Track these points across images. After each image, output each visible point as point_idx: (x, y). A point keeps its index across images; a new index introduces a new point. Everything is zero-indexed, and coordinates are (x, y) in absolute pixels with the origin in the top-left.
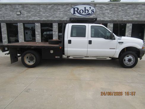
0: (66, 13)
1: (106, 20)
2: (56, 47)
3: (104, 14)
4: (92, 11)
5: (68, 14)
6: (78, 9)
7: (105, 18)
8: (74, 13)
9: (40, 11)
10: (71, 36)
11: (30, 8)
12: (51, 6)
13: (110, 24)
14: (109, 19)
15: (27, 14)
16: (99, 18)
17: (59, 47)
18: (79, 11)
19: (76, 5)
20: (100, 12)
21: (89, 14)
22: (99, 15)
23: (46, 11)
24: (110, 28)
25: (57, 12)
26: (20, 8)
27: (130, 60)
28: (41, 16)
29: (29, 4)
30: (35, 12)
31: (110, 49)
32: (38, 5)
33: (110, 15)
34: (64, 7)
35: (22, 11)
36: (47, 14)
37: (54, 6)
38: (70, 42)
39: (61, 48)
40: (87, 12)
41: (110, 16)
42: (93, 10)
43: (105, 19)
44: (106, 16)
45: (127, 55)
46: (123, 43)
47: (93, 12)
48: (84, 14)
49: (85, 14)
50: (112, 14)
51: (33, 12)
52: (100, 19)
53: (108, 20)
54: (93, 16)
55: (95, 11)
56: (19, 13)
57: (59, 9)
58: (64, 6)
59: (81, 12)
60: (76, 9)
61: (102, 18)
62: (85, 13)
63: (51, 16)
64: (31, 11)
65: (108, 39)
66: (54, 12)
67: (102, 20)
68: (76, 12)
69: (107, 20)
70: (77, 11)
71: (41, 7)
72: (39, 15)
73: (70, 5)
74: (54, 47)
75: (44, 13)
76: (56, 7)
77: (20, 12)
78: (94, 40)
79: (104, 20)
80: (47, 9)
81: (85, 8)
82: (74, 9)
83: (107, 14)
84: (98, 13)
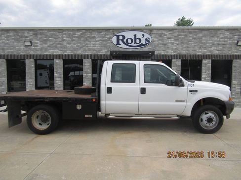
0: (105, 43)
1: (168, 54)
2: (87, 99)
3: (165, 45)
4: (146, 40)
5: (108, 44)
6: (124, 37)
7: (168, 50)
8: (118, 43)
9: (63, 40)
10: (111, 82)
11: (47, 36)
12: (81, 32)
13: (175, 60)
14: (174, 52)
15: (41, 45)
16: (158, 50)
17: (92, 99)
18: (125, 40)
19: (120, 31)
21: (142, 45)
22: (157, 46)
23: (73, 40)
24: (177, 66)
25: (90, 42)
26: (31, 36)
27: (210, 120)
28: (65, 48)
29: (46, 30)
30: (56, 41)
31: (176, 101)
32: (61, 31)
35: (34, 41)
36: (74, 44)
37: (85, 32)
38: (109, 90)
39: (94, 100)
40: (138, 41)
41: (175, 47)
44: (168, 48)
45: (205, 111)
46: (196, 91)
47: (149, 41)
48: (133, 44)
49: (136, 45)
50: (177, 44)
51: (50, 42)
52: (160, 52)
53: (173, 54)
54: (148, 47)
55: (150, 40)
56: (29, 44)
57: (94, 37)
58: (101, 33)
59: (129, 41)
60: (121, 38)
61: (163, 50)
62: (135, 43)
63: (81, 47)
64: (48, 40)
65: (172, 85)
66: (85, 42)
67: (163, 54)
68: (121, 42)
69: (170, 54)
70: (122, 41)
71: (65, 34)
72: (60, 47)
73: (111, 31)
74: (84, 99)
75: (69, 44)
76: (88, 34)
77: (31, 42)
78: (149, 87)
79: (166, 53)
80: (74, 37)
81: (135, 36)
82: (118, 37)
83: (170, 44)
84: (156, 43)
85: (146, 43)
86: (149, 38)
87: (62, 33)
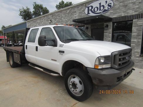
0: (81, 14)
1: (129, 14)
3: (126, 6)
5: (83, 15)
6: (92, 7)
7: (128, 11)
8: (88, 13)
9: (62, 17)
11: (56, 16)
12: (69, 10)
13: (136, 20)
14: (135, 12)
15: (54, 21)
16: (118, 13)
18: (93, 10)
19: (90, 3)
20: (121, 4)
21: (105, 10)
22: (118, 9)
23: (66, 16)
24: (138, 26)
25: (73, 15)
26: (51, 17)
28: (63, 22)
29: (56, 13)
30: (59, 18)
31: (52, 60)
32: (61, 12)
33: (138, 5)
34: (79, 8)
36: (66, 18)
37: (71, 10)
40: (102, 8)
41: (137, 6)
42: (110, 4)
43: (128, 13)
44: (129, 9)
47: (110, 6)
49: (100, 11)
50: (140, 3)
51: (58, 19)
52: (120, 14)
53: (134, 14)
54: (110, 12)
55: (112, 5)
57: (75, 12)
58: (79, 7)
59: (96, 9)
60: (90, 8)
61: (124, 12)
62: (100, 10)
63: (69, 20)
64: (56, 18)
66: (71, 16)
67: (123, 15)
68: (90, 12)
69: (131, 14)
70: (91, 10)
71: (63, 13)
72: (61, 21)
73: (85, 4)
75: (64, 19)
76: (73, 11)
77: (51, 21)
79: (126, 15)
80: (66, 14)
81: (100, 4)
82: (88, 8)
83: (131, 4)
84: (117, 6)
85: (108, 8)
86: (111, 4)
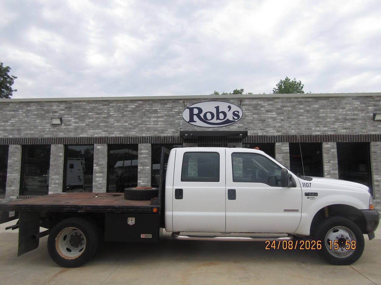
0: (171, 119)
1: (269, 134)
2: (144, 208)
3: (263, 121)
7: (268, 129)
8: (192, 120)
9: (109, 116)
10: (182, 180)
11: (85, 110)
12: (136, 104)
13: (280, 144)
14: (278, 132)
15: (75, 123)
16: (252, 130)
17: (152, 208)
18: (202, 115)
19: (195, 101)
20: (255, 116)
22: (251, 123)
23: (124, 116)
24: (283, 153)
25: (150, 118)
26: (62, 110)
28: (111, 127)
29: (84, 101)
30: (98, 118)
32: (106, 103)
33: (280, 123)
34: (166, 106)
35: (66, 118)
36: (126, 122)
37: (142, 104)
38: (179, 194)
39: (155, 210)
41: (279, 125)
42: (236, 113)
43: (267, 132)
44: (268, 126)
47: (238, 116)
50: (282, 120)
51: (90, 118)
52: (255, 132)
53: (276, 134)
54: (237, 125)
55: (241, 115)
56: (58, 122)
57: (156, 111)
58: (166, 104)
60: (196, 111)
61: (261, 129)
63: (136, 126)
64: (87, 116)
66: (142, 118)
67: (260, 134)
69: (272, 134)
71: (113, 107)
72: (105, 126)
73: (181, 101)
74: (139, 208)
75: (118, 121)
76: (147, 107)
77: (61, 120)
78: (240, 187)
79: (265, 134)
80: (126, 111)
81: (217, 108)
83: (270, 120)
84: (249, 118)
85: (234, 118)
86: (238, 112)
87: (108, 105)
